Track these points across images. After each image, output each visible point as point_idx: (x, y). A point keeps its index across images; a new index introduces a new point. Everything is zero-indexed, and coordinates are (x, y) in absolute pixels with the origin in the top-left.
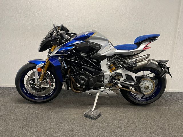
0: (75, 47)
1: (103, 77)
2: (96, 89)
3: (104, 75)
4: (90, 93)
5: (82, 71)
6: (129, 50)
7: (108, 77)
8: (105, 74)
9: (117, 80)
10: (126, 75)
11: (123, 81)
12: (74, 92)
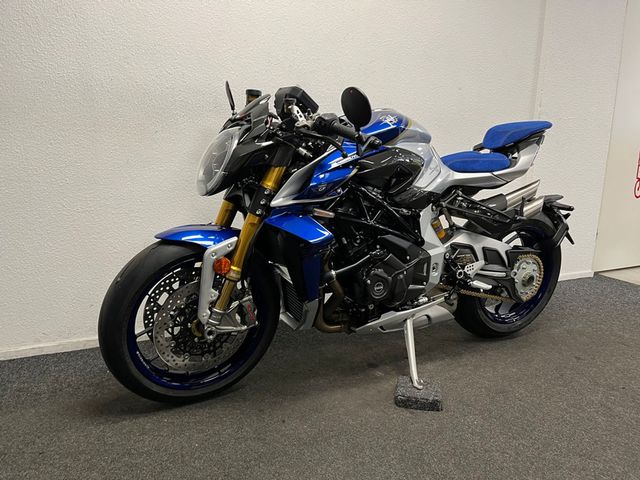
0: (359, 170)
1: (426, 265)
2: (403, 310)
3: (428, 259)
4: (381, 327)
5: (377, 252)
6: (491, 171)
7: (441, 262)
8: (432, 252)
9: (466, 270)
10: (484, 250)
11: (482, 270)
12: (324, 331)
